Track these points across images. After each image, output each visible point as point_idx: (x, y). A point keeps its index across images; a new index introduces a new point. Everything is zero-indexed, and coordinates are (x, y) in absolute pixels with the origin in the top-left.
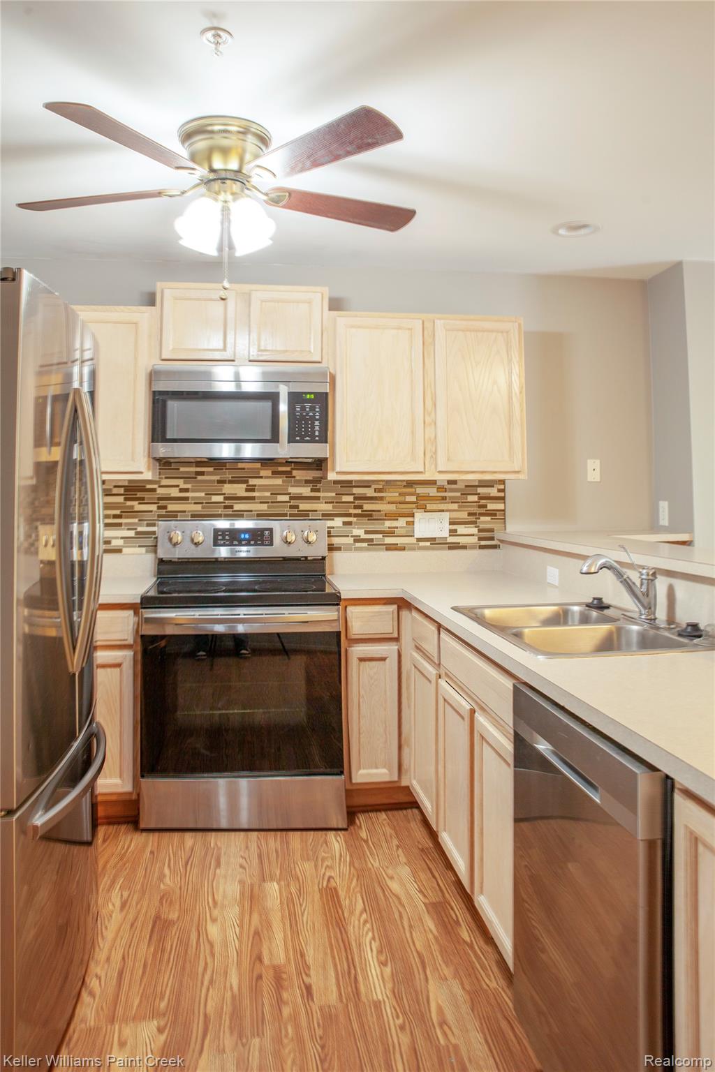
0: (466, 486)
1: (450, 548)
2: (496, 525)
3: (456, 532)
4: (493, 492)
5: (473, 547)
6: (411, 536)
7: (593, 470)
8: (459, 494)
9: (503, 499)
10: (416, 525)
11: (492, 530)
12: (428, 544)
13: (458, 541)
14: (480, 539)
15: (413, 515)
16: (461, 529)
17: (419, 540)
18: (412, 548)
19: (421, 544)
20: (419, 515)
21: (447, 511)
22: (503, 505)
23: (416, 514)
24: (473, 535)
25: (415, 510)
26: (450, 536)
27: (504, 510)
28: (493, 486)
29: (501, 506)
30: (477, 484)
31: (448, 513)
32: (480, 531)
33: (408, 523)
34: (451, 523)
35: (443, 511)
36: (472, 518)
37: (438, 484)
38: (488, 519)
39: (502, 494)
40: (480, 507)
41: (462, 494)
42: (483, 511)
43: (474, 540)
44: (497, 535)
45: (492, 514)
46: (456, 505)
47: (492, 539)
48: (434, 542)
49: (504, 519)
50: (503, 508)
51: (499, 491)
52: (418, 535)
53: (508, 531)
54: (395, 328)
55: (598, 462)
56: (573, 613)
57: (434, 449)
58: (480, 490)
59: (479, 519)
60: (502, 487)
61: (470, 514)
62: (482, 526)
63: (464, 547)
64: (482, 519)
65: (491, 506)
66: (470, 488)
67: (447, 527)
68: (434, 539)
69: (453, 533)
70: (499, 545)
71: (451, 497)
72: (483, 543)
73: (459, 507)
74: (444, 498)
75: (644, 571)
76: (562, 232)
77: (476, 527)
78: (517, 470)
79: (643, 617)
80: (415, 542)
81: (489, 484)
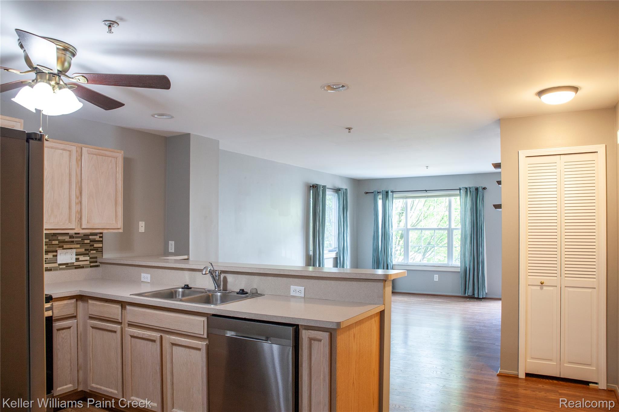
0: (84, 235)
1: (76, 268)
2: (98, 255)
3: (79, 260)
4: (97, 238)
5: (87, 267)
6: (55, 263)
7: (142, 227)
8: (80, 239)
9: (102, 241)
10: (59, 257)
11: (96, 258)
12: (64, 266)
13: (80, 264)
14: (91, 262)
15: (56, 251)
16: (81, 258)
17: (60, 265)
18: (55, 269)
19: (61, 267)
20: (60, 251)
21: (74, 248)
22: (102, 244)
23: (58, 251)
24: (87, 260)
25: (57, 249)
26: (76, 261)
27: (102, 247)
28: (97, 235)
29: (100, 245)
30: (89, 234)
31: (75, 250)
32: (90, 258)
33: (54, 256)
34: (76, 255)
35: (72, 248)
36: (87, 252)
37: (70, 234)
38: (95, 252)
39: (101, 239)
40: (91, 246)
41: (82, 239)
42: (92, 248)
43: (88, 263)
44: (99, 260)
45: (96, 249)
46: (79, 245)
47: (96, 262)
48: (68, 266)
49: (102, 252)
50: (102, 246)
51: (100, 237)
52: (59, 262)
53: (104, 257)
54: (62, 150)
55: (144, 223)
56: (179, 292)
57: (79, 217)
58: (91, 237)
59: (90, 252)
60: (101, 235)
61: (86, 250)
62: (91, 256)
63: (83, 267)
64: (92, 252)
65: (96, 245)
66: (86, 236)
67: (74, 257)
68: (68, 264)
69: (77, 260)
70: (100, 265)
71: (76, 241)
72: (92, 264)
73: (80, 246)
74: (73, 242)
75: (217, 272)
76: (156, 116)
77: (88, 256)
78: (119, 228)
79: (217, 289)
80: (57, 265)
81: (95, 234)
